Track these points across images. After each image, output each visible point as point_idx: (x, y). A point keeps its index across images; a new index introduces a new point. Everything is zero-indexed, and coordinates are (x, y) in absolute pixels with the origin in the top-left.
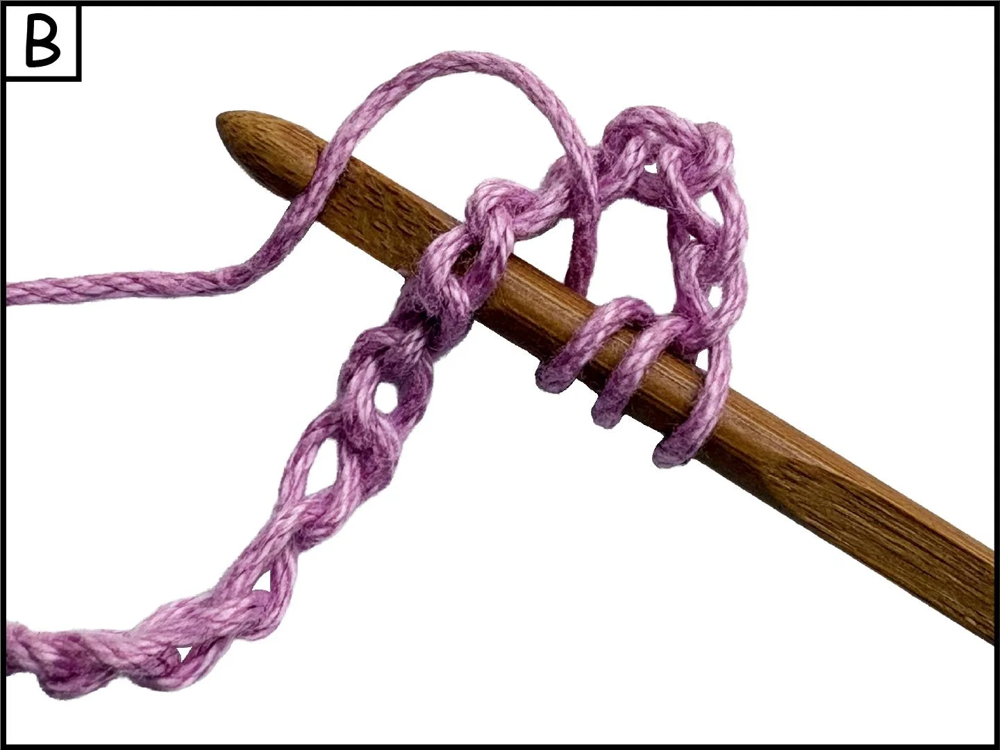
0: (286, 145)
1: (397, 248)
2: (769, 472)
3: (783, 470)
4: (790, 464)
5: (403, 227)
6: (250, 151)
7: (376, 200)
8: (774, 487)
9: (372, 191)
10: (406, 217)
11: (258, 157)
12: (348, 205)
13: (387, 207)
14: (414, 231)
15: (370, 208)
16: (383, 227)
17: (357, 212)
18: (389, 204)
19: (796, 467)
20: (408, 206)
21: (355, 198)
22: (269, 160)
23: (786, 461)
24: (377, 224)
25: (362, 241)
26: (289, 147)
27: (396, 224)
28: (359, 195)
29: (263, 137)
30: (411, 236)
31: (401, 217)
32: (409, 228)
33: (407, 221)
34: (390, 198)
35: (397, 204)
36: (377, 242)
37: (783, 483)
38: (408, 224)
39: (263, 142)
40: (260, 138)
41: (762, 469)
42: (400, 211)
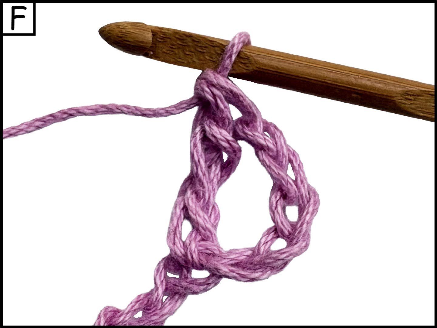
0: (136, 31)
1: (200, 60)
2: (399, 100)
3: (405, 97)
4: (406, 93)
5: (199, 50)
6: (120, 39)
7: (183, 42)
8: (403, 105)
9: (180, 39)
10: (199, 45)
11: (125, 40)
12: (171, 49)
13: (190, 44)
14: (205, 50)
15: (182, 47)
16: (190, 53)
17: (176, 51)
18: (190, 42)
19: (409, 93)
20: (198, 39)
21: (173, 45)
22: (130, 40)
23: (405, 92)
24: (188, 53)
25: (184, 63)
26: (137, 32)
27: (196, 49)
28: (175, 43)
29: (124, 31)
30: (204, 52)
31: (197, 46)
32: (202, 49)
33: (200, 46)
34: (189, 39)
35: (194, 41)
36: (190, 60)
37: (406, 102)
38: (201, 47)
39: (125, 33)
40: (123, 32)
41: (395, 99)
42: (196, 43)
